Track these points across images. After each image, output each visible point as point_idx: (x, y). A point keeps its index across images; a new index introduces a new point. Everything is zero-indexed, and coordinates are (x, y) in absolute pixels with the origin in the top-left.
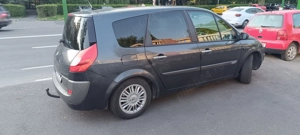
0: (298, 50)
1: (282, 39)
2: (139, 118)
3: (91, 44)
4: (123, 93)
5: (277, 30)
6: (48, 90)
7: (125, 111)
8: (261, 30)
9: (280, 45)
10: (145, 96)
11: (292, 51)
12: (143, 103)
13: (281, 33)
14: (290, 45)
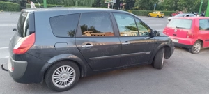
0: (202, 45)
1: (190, 37)
2: (69, 91)
3: (31, 33)
4: (55, 72)
5: (187, 31)
6: (2, 66)
7: (57, 85)
8: (176, 30)
9: (189, 42)
10: (75, 74)
11: (198, 47)
12: (73, 80)
13: (190, 33)
14: (196, 42)
